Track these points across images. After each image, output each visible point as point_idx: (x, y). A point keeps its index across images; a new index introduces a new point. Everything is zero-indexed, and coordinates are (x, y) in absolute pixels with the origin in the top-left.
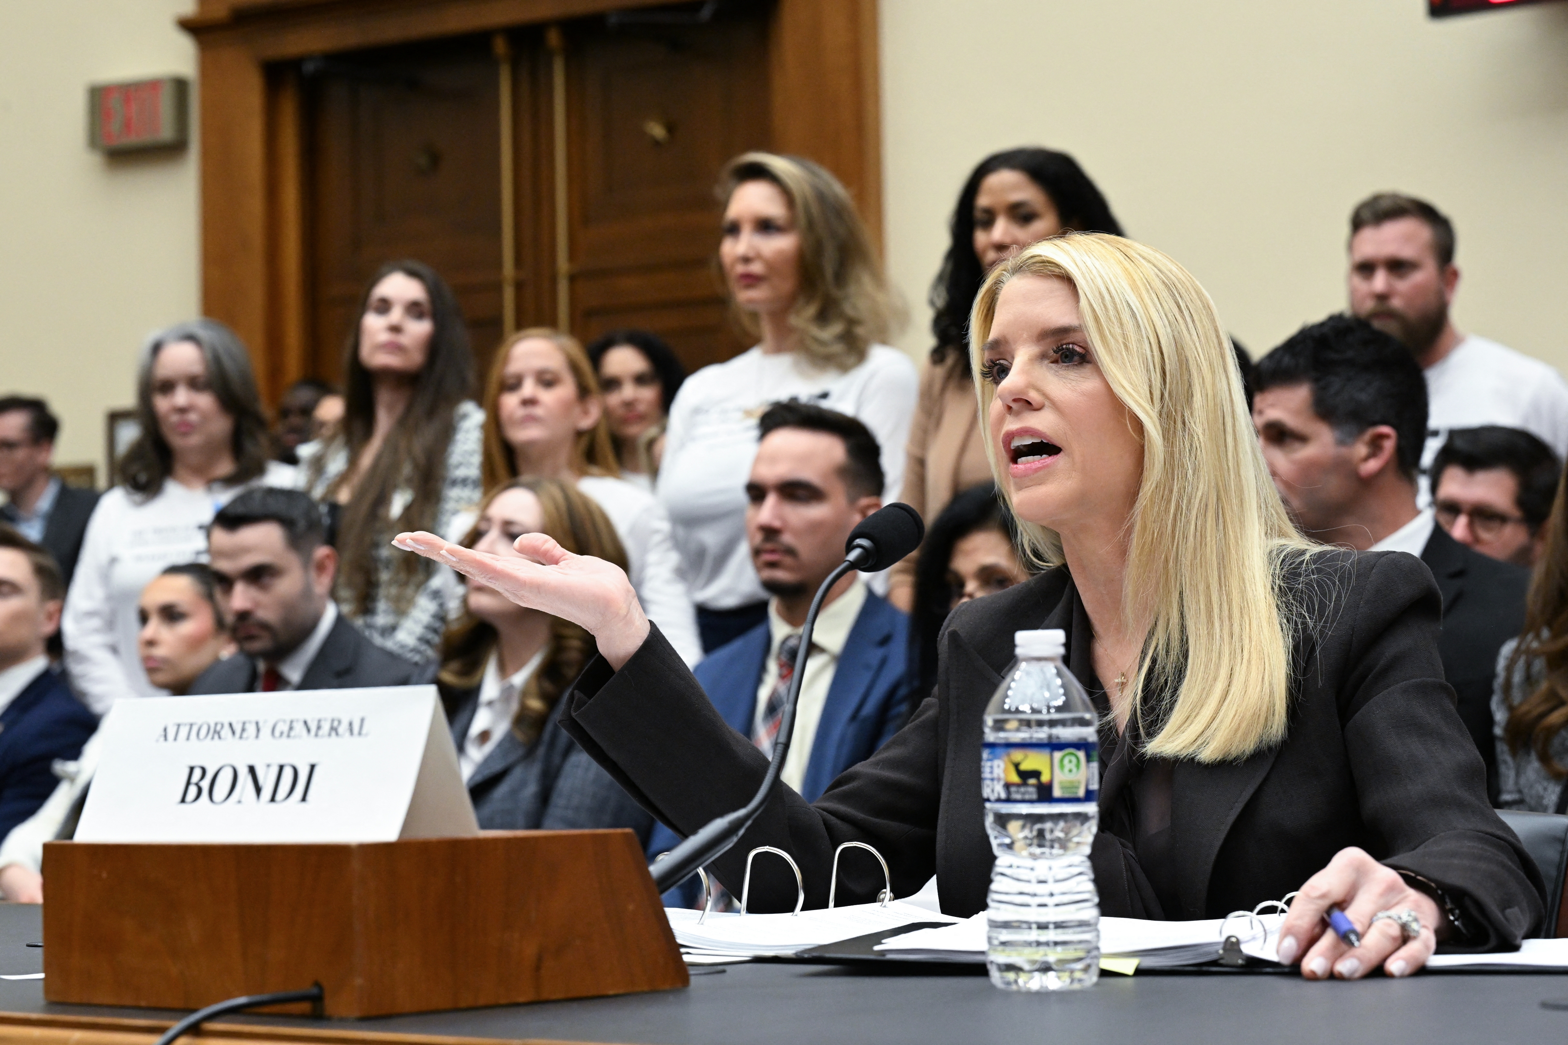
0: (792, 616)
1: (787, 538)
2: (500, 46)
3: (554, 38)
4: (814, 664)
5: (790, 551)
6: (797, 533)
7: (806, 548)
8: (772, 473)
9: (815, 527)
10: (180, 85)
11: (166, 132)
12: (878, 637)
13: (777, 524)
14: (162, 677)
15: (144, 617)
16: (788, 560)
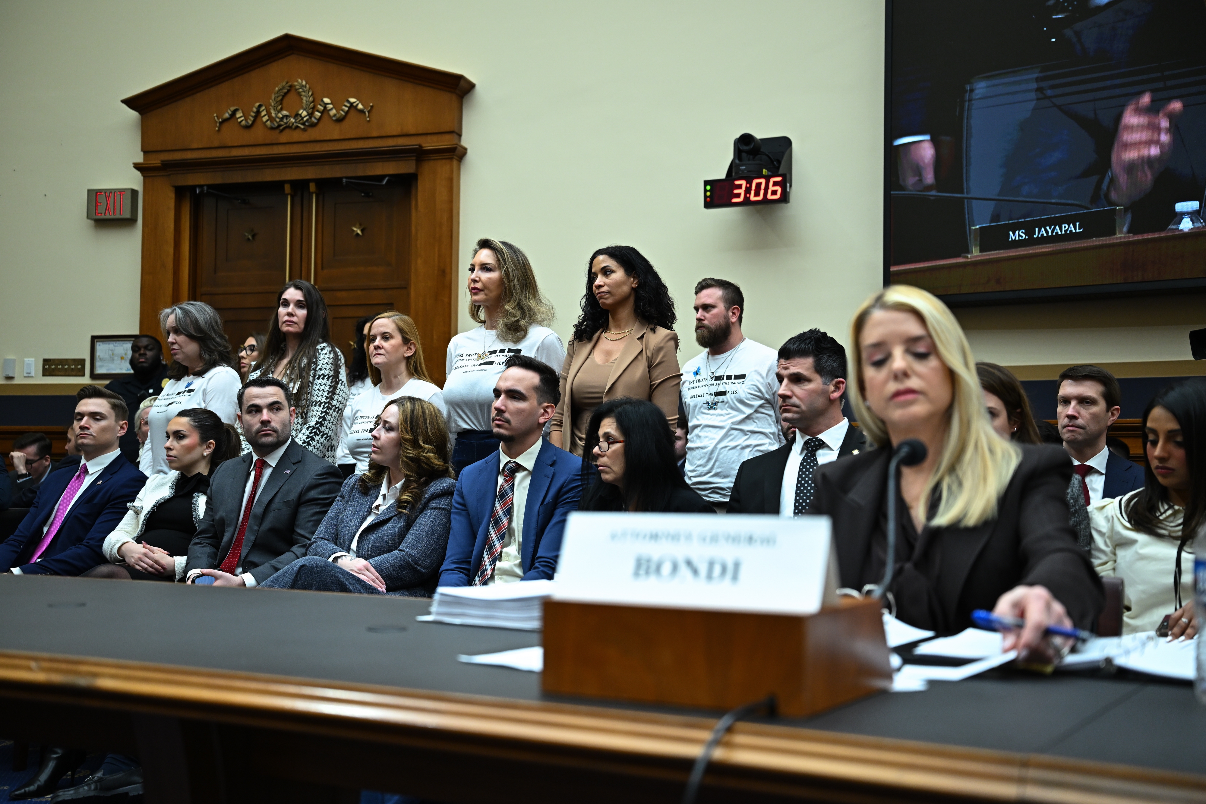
0: (509, 453)
1: (507, 415)
2: (287, 188)
3: (312, 187)
4: (519, 476)
5: (508, 421)
6: (511, 414)
7: (514, 422)
8: (504, 385)
9: (520, 412)
10: (134, 193)
11: (127, 215)
12: (550, 462)
13: (503, 408)
14: (174, 465)
15: (168, 437)
16: (506, 425)
